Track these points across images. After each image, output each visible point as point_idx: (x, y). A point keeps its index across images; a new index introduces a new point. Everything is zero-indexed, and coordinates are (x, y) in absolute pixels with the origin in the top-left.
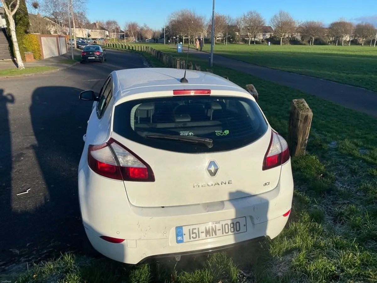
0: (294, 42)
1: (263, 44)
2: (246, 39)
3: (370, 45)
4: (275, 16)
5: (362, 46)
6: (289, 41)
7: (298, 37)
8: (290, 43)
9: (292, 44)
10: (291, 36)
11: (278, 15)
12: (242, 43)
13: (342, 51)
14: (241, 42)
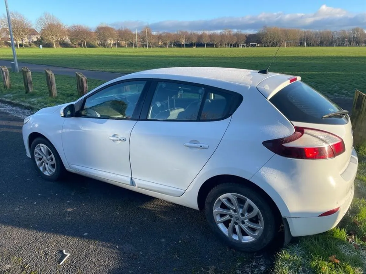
0: (64, 45)
1: (31, 47)
2: (9, 42)
3: (133, 47)
4: (41, 19)
5: (126, 48)
6: (58, 44)
7: (67, 40)
8: (61, 46)
9: (63, 47)
10: (61, 39)
11: (44, 18)
12: (6, 47)
13: (122, 52)
14: (3, 45)
